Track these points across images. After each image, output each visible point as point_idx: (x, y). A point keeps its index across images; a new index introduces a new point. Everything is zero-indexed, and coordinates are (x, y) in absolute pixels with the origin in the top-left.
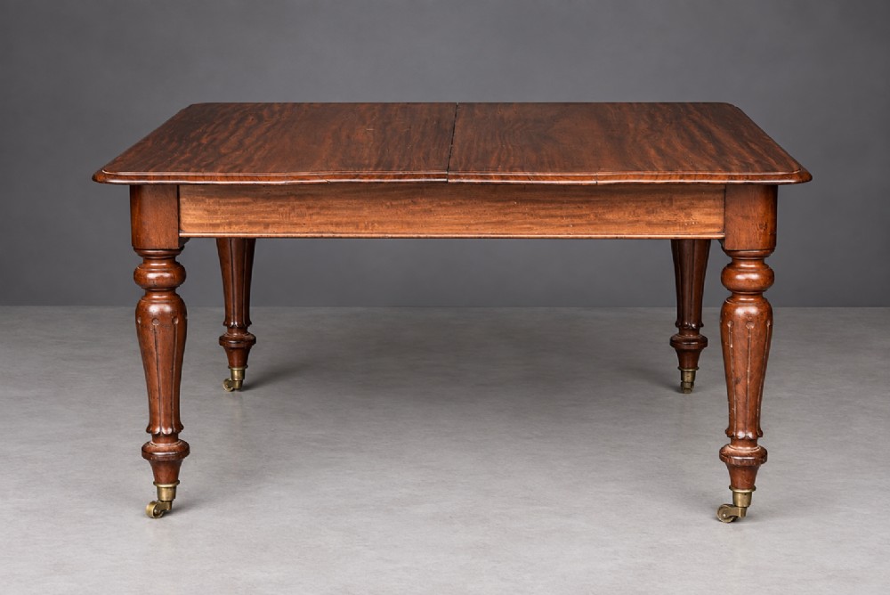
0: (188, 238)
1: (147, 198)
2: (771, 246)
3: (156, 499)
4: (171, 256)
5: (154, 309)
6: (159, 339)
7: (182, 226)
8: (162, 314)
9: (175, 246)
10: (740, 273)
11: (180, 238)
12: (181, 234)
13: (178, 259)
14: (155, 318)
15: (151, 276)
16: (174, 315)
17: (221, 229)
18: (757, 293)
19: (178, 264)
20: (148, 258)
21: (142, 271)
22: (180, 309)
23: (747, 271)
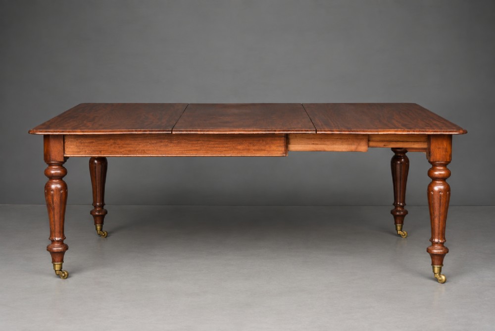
0: (67, 158)
6: (56, 199)
7: (66, 152)
8: (57, 189)
9: (62, 160)
10: (436, 171)
11: (64, 157)
12: (65, 156)
13: (64, 166)
14: (54, 191)
15: (53, 172)
16: (62, 188)
17: (81, 153)
20: (50, 165)
21: (48, 170)
22: (65, 186)
23: (440, 170)
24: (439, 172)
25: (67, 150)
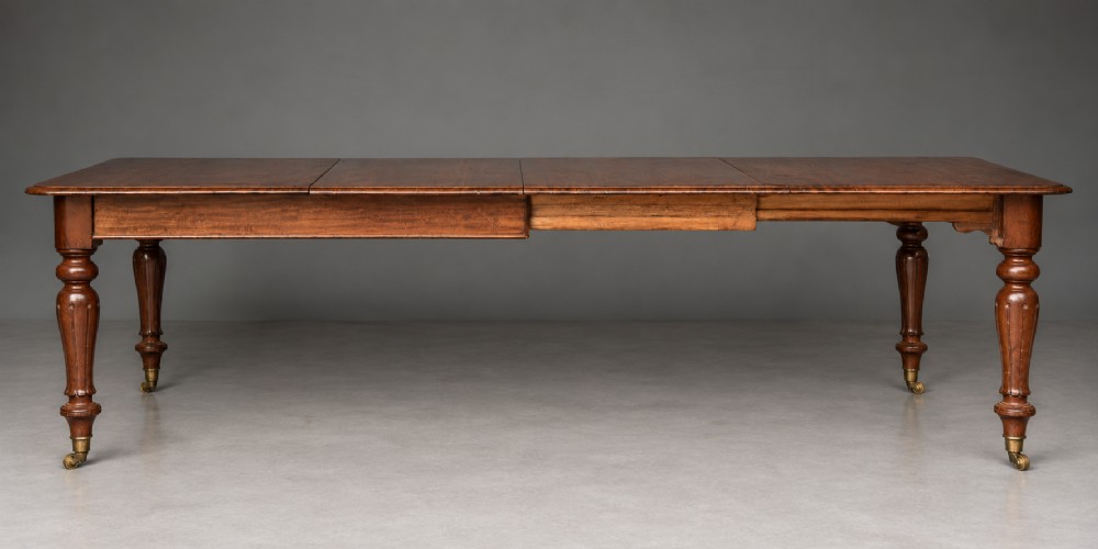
0: (100, 241)
1: (69, 207)
2: (1036, 245)
3: (71, 451)
4: (86, 255)
5: (74, 297)
6: (77, 321)
7: (96, 230)
8: (79, 302)
9: (89, 246)
11: (94, 240)
12: (95, 237)
13: (92, 258)
14: (73, 304)
15: (73, 270)
16: (87, 301)
18: (1025, 282)
19: (92, 263)
20: (68, 257)
21: (64, 268)
22: (93, 298)
25: (99, 226)
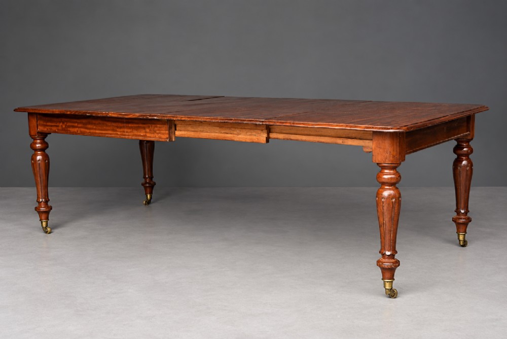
24: (388, 176)
